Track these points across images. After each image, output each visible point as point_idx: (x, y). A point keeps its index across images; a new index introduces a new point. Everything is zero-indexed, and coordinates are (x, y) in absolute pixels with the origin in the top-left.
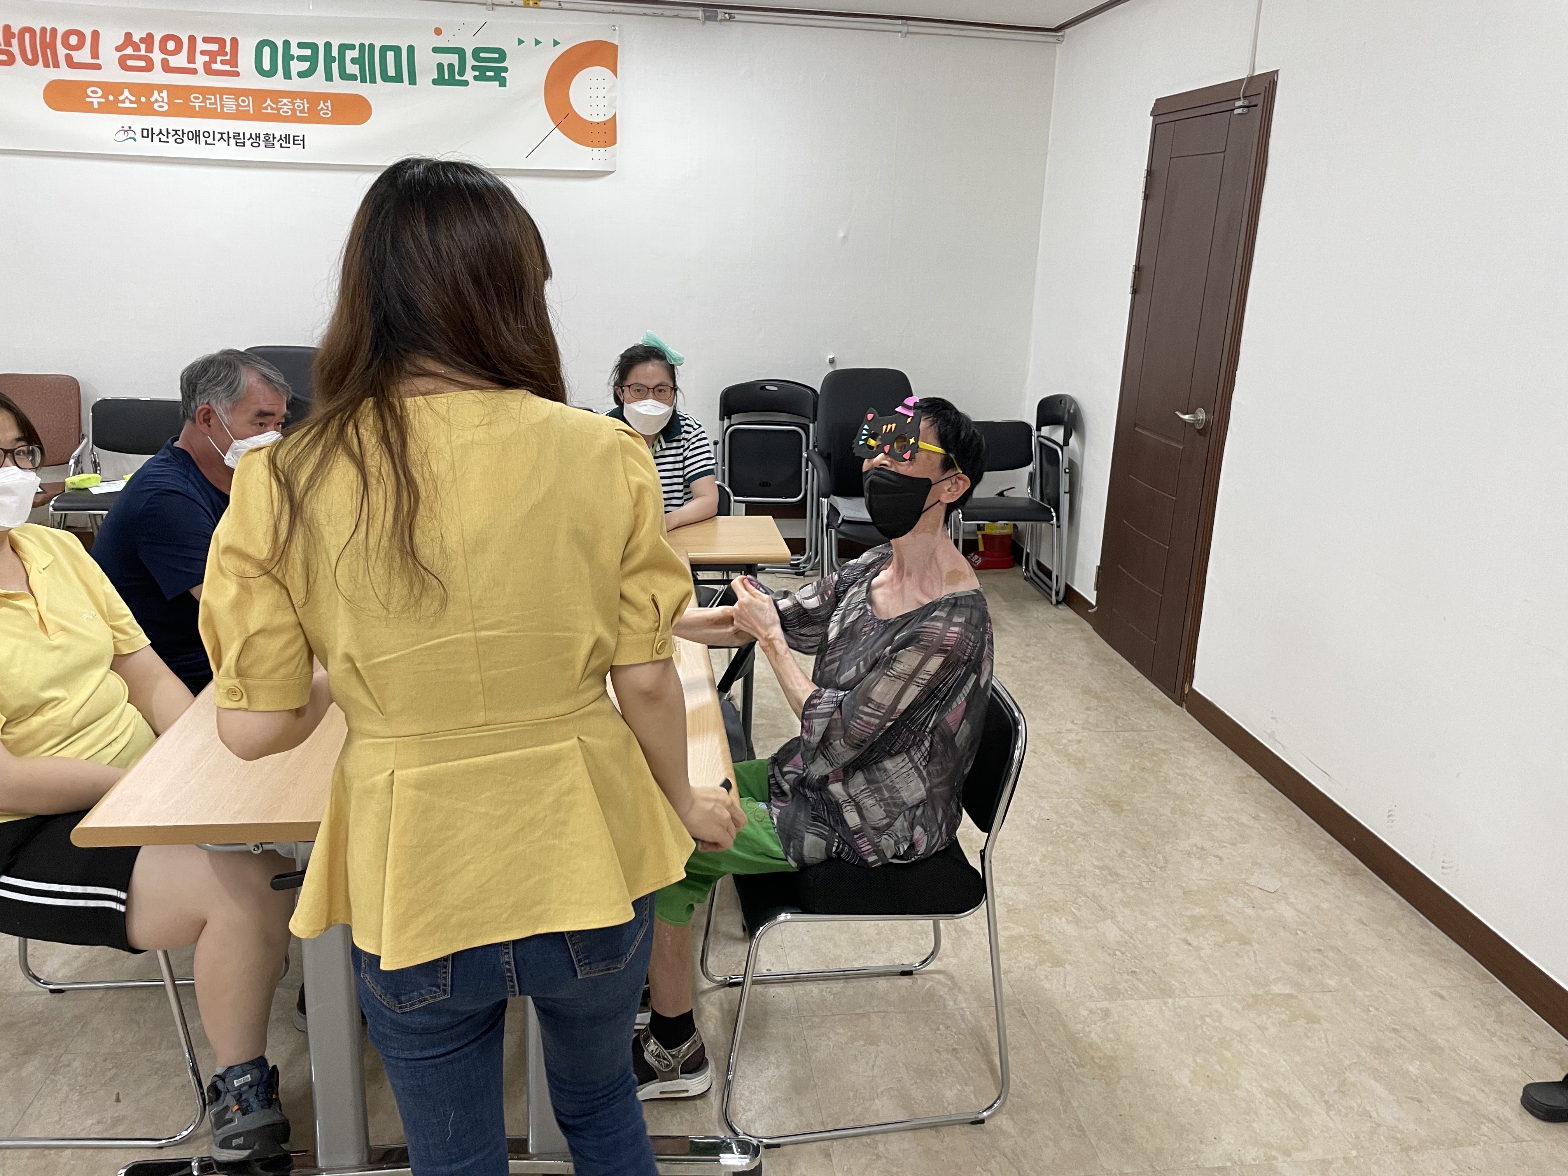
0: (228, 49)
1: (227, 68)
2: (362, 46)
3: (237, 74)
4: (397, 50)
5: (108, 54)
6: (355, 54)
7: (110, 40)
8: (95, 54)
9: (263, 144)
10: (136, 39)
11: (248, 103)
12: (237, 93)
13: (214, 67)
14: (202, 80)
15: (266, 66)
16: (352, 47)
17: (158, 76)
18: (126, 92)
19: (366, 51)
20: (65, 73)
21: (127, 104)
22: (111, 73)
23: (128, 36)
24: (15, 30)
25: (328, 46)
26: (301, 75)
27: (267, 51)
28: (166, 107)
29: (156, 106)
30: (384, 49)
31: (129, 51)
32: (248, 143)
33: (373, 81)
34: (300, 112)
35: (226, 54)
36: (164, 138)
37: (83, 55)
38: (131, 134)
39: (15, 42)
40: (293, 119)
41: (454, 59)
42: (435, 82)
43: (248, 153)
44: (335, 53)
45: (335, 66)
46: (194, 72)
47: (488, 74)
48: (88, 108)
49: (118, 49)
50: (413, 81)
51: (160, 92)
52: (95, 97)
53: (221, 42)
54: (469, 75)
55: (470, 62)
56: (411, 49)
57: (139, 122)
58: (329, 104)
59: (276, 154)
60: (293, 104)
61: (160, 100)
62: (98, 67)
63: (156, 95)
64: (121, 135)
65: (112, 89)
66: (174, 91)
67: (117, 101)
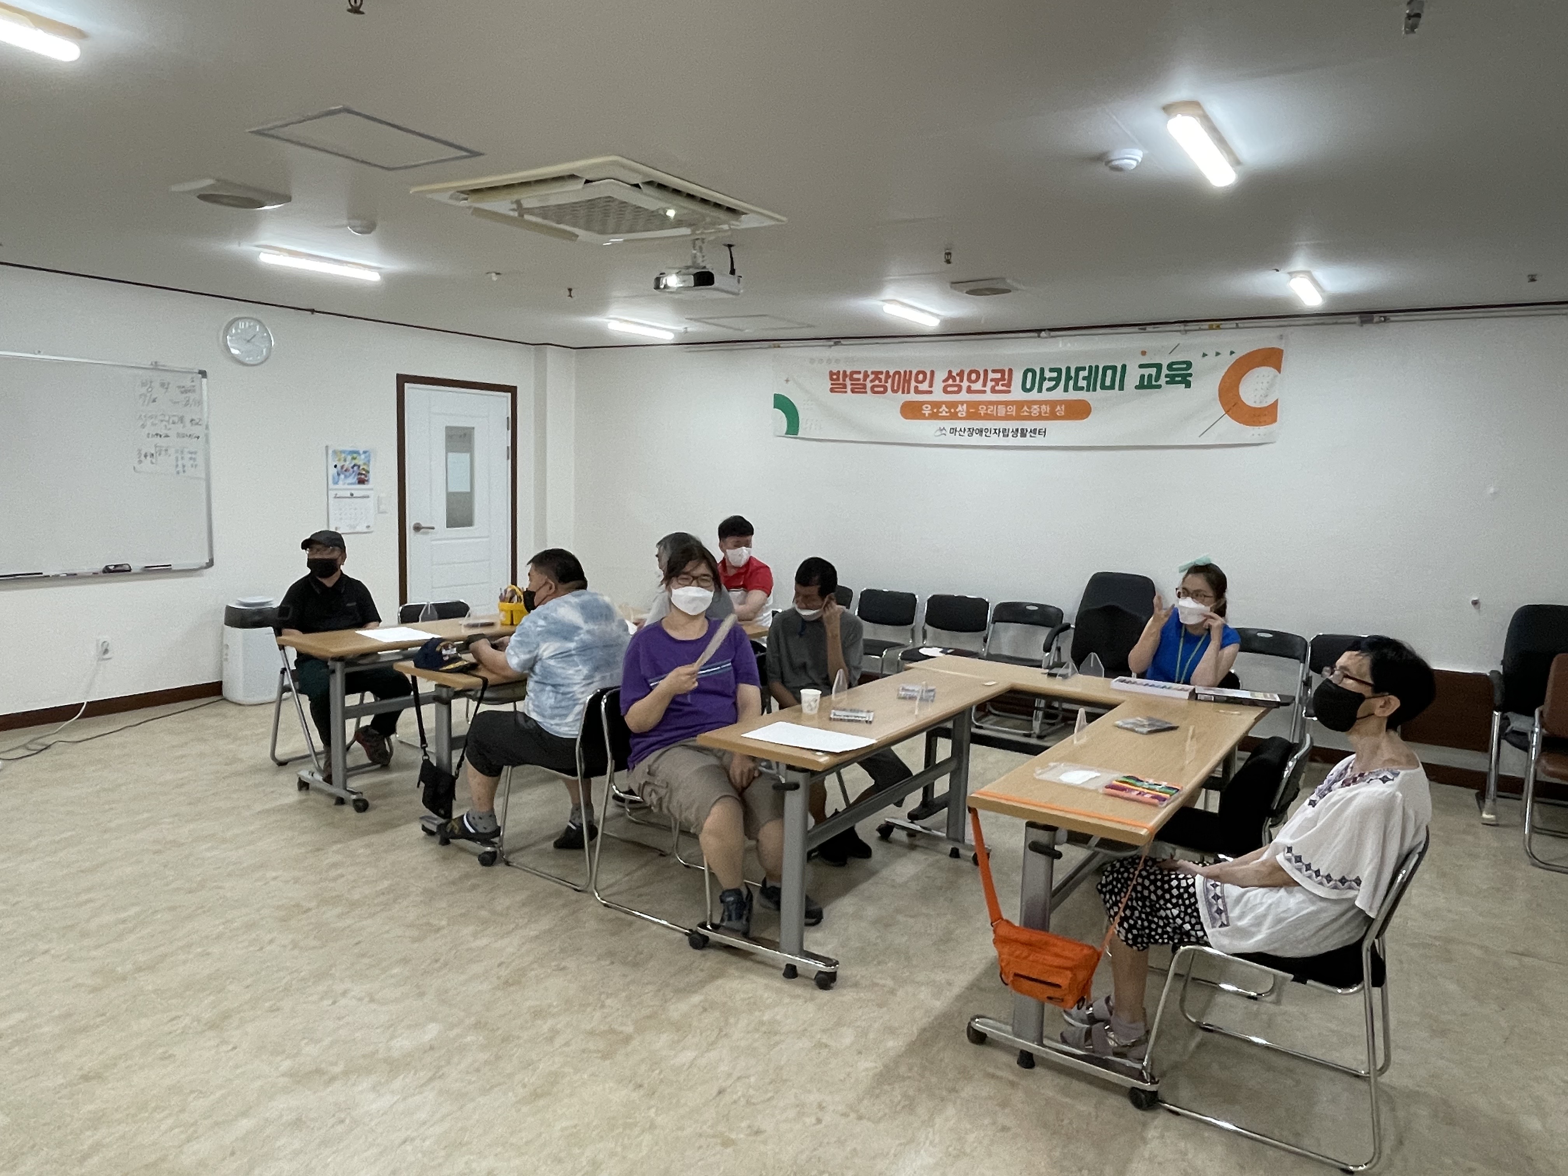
0: (1006, 377)
1: (1004, 388)
2: (1090, 367)
3: (1009, 392)
4: (1114, 368)
5: (938, 385)
6: (1085, 373)
7: (941, 376)
8: (931, 386)
9: (1019, 435)
10: (954, 374)
11: (1012, 411)
12: (1006, 403)
13: (997, 388)
14: (989, 397)
15: (1028, 386)
16: (1084, 369)
17: (964, 396)
18: (944, 407)
19: (1093, 370)
20: (913, 397)
21: (944, 414)
22: (937, 395)
23: (950, 372)
24: (891, 374)
25: (1068, 369)
26: (1049, 389)
27: (1030, 375)
28: (964, 415)
29: (959, 415)
30: (1105, 369)
31: (950, 382)
32: (1010, 434)
33: (1095, 390)
34: (1046, 413)
35: (1004, 380)
36: (962, 433)
37: (924, 386)
38: (944, 432)
39: (890, 381)
40: (1040, 417)
41: (1153, 371)
42: (1137, 387)
43: (1011, 441)
44: (1073, 374)
45: (1071, 383)
46: (984, 392)
47: (1177, 379)
48: (923, 417)
49: (944, 381)
50: (1121, 388)
51: (962, 405)
52: (927, 411)
53: (1002, 372)
54: (1163, 380)
55: (1165, 371)
56: (1124, 367)
57: (948, 424)
58: (1063, 407)
59: (1028, 441)
60: (1040, 408)
61: (962, 410)
62: (931, 392)
63: (960, 408)
64: (939, 433)
65: (936, 405)
66: (970, 404)
67: (938, 412)
